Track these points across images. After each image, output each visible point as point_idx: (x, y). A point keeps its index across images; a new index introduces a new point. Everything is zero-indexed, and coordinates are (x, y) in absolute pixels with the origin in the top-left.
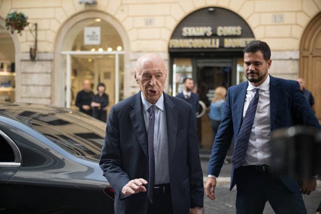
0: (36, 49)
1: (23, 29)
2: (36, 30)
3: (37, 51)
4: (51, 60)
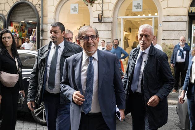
0: (102, 15)
1: (93, 3)
2: (103, 3)
3: (103, 17)
4: (111, 22)
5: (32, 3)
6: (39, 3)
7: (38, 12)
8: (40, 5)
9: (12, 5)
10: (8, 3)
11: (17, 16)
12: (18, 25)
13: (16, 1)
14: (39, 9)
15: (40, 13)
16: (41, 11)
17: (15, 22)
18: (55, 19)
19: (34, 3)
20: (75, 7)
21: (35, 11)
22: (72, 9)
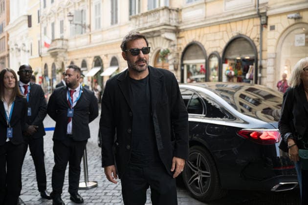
5: (249, 37)
6: (257, 37)
7: (256, 47)
8: (258, 38)
9: (227, 40)
10: (222, 39)
11: (232, 52)
12: (233, 62)
13: (232, 36)
14: (257, 44)
15: (258, 48)
16: (259, 46)
17: (230, 60)
18: (276, 53)
19: (252, 37)
20: (301, 38)
21: (253, 45)
22: (297, 41)
